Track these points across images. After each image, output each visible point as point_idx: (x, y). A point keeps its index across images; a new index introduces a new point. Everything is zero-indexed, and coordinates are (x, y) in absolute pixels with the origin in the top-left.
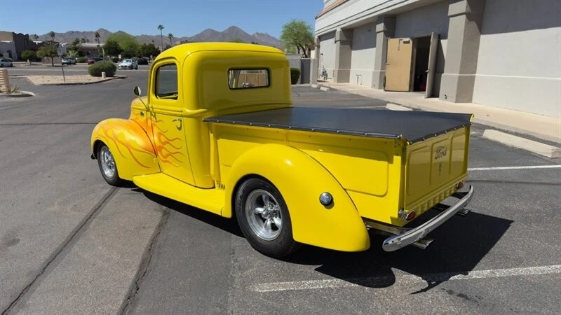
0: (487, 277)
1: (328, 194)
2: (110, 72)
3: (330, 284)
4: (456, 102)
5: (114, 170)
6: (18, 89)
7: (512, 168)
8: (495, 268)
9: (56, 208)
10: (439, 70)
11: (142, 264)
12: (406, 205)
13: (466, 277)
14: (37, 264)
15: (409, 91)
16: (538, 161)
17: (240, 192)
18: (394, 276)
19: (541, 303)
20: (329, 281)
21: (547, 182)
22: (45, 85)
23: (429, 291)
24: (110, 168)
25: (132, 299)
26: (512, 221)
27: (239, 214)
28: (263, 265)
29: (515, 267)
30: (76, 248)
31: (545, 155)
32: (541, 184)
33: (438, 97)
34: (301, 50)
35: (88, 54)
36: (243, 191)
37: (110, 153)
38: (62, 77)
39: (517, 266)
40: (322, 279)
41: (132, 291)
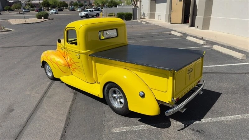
0: (209, 122)
1: (143, 92)
2: (46, 16)
3: (144, 127)
4: (202, 30)
5: (51, 73)
6: (5, 27)
7: (224, 65)
8: (213, 117)
9: (28, 92)
10: (195, 14)
11: (67, 120)
12: (175, 96)
13: (200, 122)
14: (23, 121)
15: (182, 23)
16: (236, 61)
17: (106, 88)
18: (171, 122)
19: (229, 134)
20: (144, 126)
21: (238, 72)
22: (17, 24)
23: (184, 129)
24: (50, 72)
25: (63, 137)
26: (222, 94)
27: (106, 97)
28: (117, 119)
29: (220, 117)
30: (38, 113)
31: (239, 58)
32: (235, 73)
33: (194, 26)
34: (133, 2)
35: (35, 6)
36: (108, 88)
37: (49, 66)
38: (24, 19)
39: (221, 116)
40: (141, 125)
41: (63, 133)
